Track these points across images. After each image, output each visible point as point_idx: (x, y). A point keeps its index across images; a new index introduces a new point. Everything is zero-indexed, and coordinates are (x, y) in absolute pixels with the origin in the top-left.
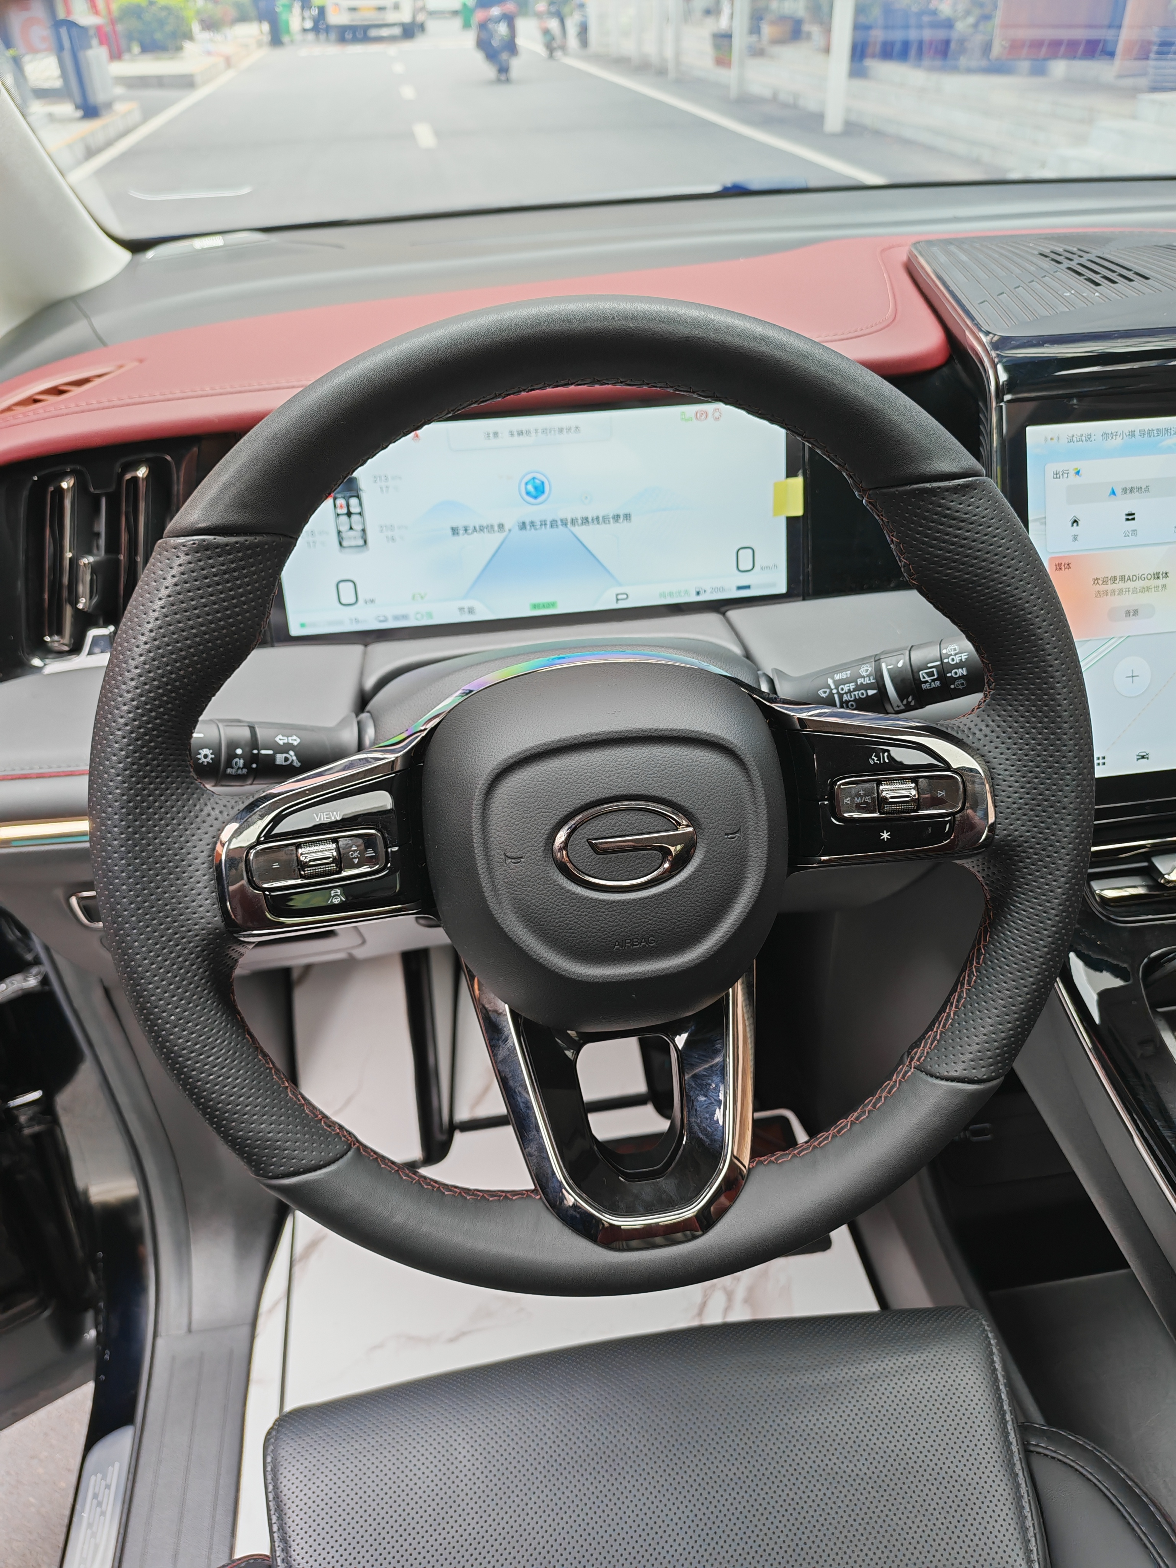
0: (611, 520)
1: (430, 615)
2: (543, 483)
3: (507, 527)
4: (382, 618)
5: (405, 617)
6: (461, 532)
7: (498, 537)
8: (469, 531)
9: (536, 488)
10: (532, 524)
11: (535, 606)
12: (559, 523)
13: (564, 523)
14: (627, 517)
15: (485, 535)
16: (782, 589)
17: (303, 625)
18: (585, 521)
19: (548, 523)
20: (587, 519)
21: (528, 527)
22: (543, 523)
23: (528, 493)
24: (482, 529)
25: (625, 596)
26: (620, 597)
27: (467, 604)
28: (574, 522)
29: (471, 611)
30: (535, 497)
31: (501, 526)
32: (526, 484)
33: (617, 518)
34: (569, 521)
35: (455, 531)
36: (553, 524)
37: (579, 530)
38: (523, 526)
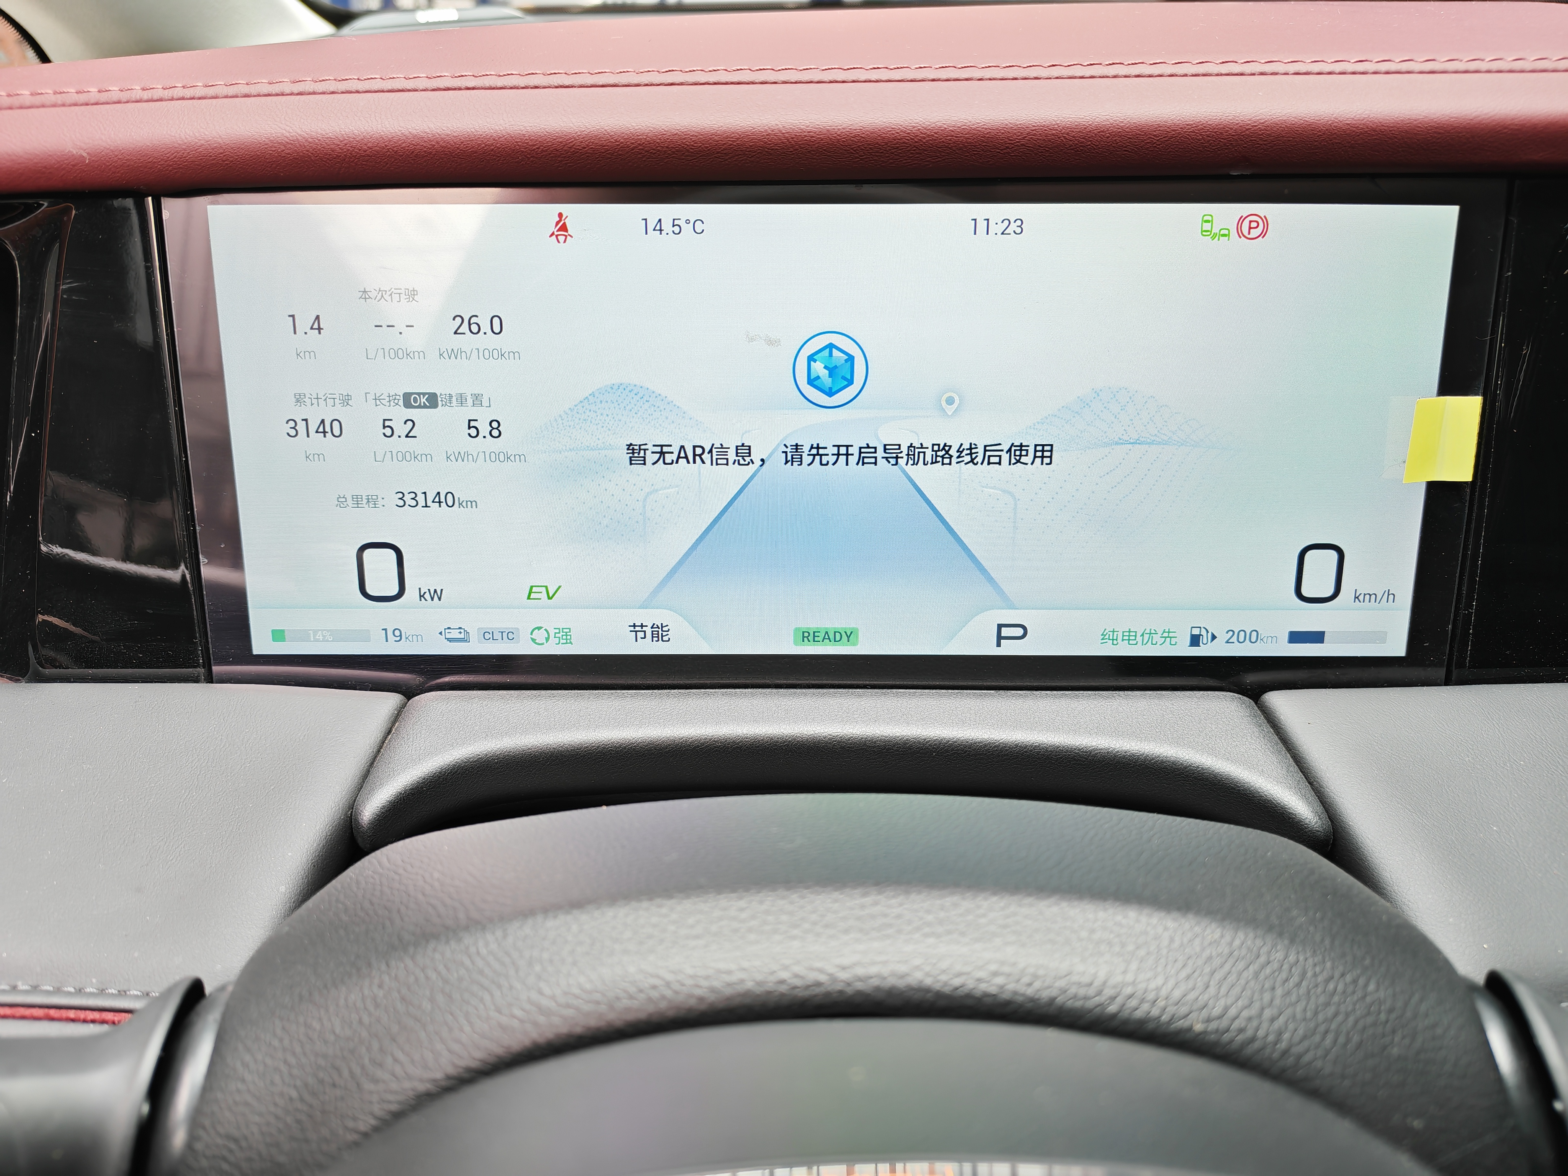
0: (1005, 457)
1: (566, 635)
2: (851, 359)
3: (756, 456)
4: (455, 634)
5: (509, 635)
6: (651, 458)
7: (736, 476)
8: (669, 458)
9: (832, 371)
10: (817, 451)
11: (806, 636)
12: (880, 453)
13: (892, 454)
14: (1044, 452)
15: (706, 470)
16: (1397, 646)
17: (278, 635)
18: (942, 454)
19: (854, 450)
20: (947, 448)
21: (807, 459)
22: (843, 452)
23: (812, 381)
24: (698, 454)
25: (1019, 632)
26: (1005, 632)
27: (650, 617)
28: (914, 454)
29: (659, 633)
30: (830, 393)
31: (744, 452)
32: (811, 359)
33: (1017, 452)
34: (904, 449)
35: (636, 454)
36: (866, 455)
37: (920, 473)
38: (794, 455)
